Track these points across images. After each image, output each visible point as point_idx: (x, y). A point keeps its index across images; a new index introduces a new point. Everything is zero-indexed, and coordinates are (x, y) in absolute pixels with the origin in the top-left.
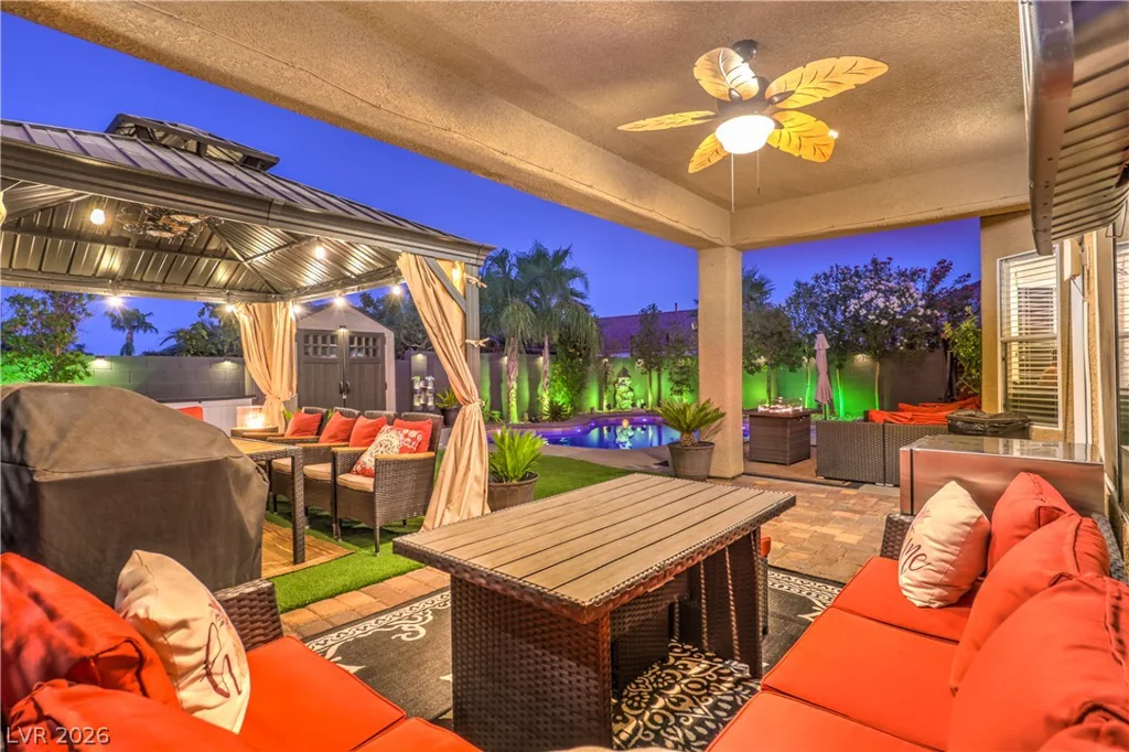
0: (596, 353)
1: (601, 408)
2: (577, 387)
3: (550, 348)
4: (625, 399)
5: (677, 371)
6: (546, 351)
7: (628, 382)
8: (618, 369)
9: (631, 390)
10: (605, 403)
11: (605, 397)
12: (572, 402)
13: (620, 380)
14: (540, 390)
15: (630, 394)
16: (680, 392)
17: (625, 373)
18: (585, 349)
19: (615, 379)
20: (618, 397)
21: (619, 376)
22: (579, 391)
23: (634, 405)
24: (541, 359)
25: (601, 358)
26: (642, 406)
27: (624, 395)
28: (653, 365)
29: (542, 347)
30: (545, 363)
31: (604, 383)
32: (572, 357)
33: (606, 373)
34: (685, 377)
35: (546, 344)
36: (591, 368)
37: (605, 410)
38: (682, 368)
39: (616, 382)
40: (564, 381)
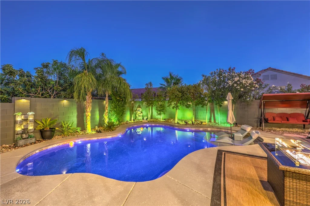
0: (129, 99)
1: (131, 120)
2: (121, 114)
3: (109, 96)
4: (139, 116)
5: (159, 106)
6: (107, 98)
7: (141, 110)
8: (137, 105)
9: (142, 112)
10: (132, 119)
11: (132, 116)
12: (119, 120)
13: (138, 109)
14: (104, 115)
15: (141, 114)
16: (160, 114)
17: (139, 107)
18: (124, 98)
19: (136, 109)
20: (137, 115)
21: (137, 108)
22: (122, 116)
23: (143, 119)
24: (105, 102)
25: (131, 101)
26: (147, 119)
27: (139, 114)
28: (150, 104)
29: (105, 96)
30: (106, 103)
31: (132, 111)
32: (119, 101)
33: (133, 107)
34: (162, 109)
35: (107, 96)
36: (127, 105)
37: (133, 121)
38: (161, 105)
39: (136, 110)
40: (115, 111)
